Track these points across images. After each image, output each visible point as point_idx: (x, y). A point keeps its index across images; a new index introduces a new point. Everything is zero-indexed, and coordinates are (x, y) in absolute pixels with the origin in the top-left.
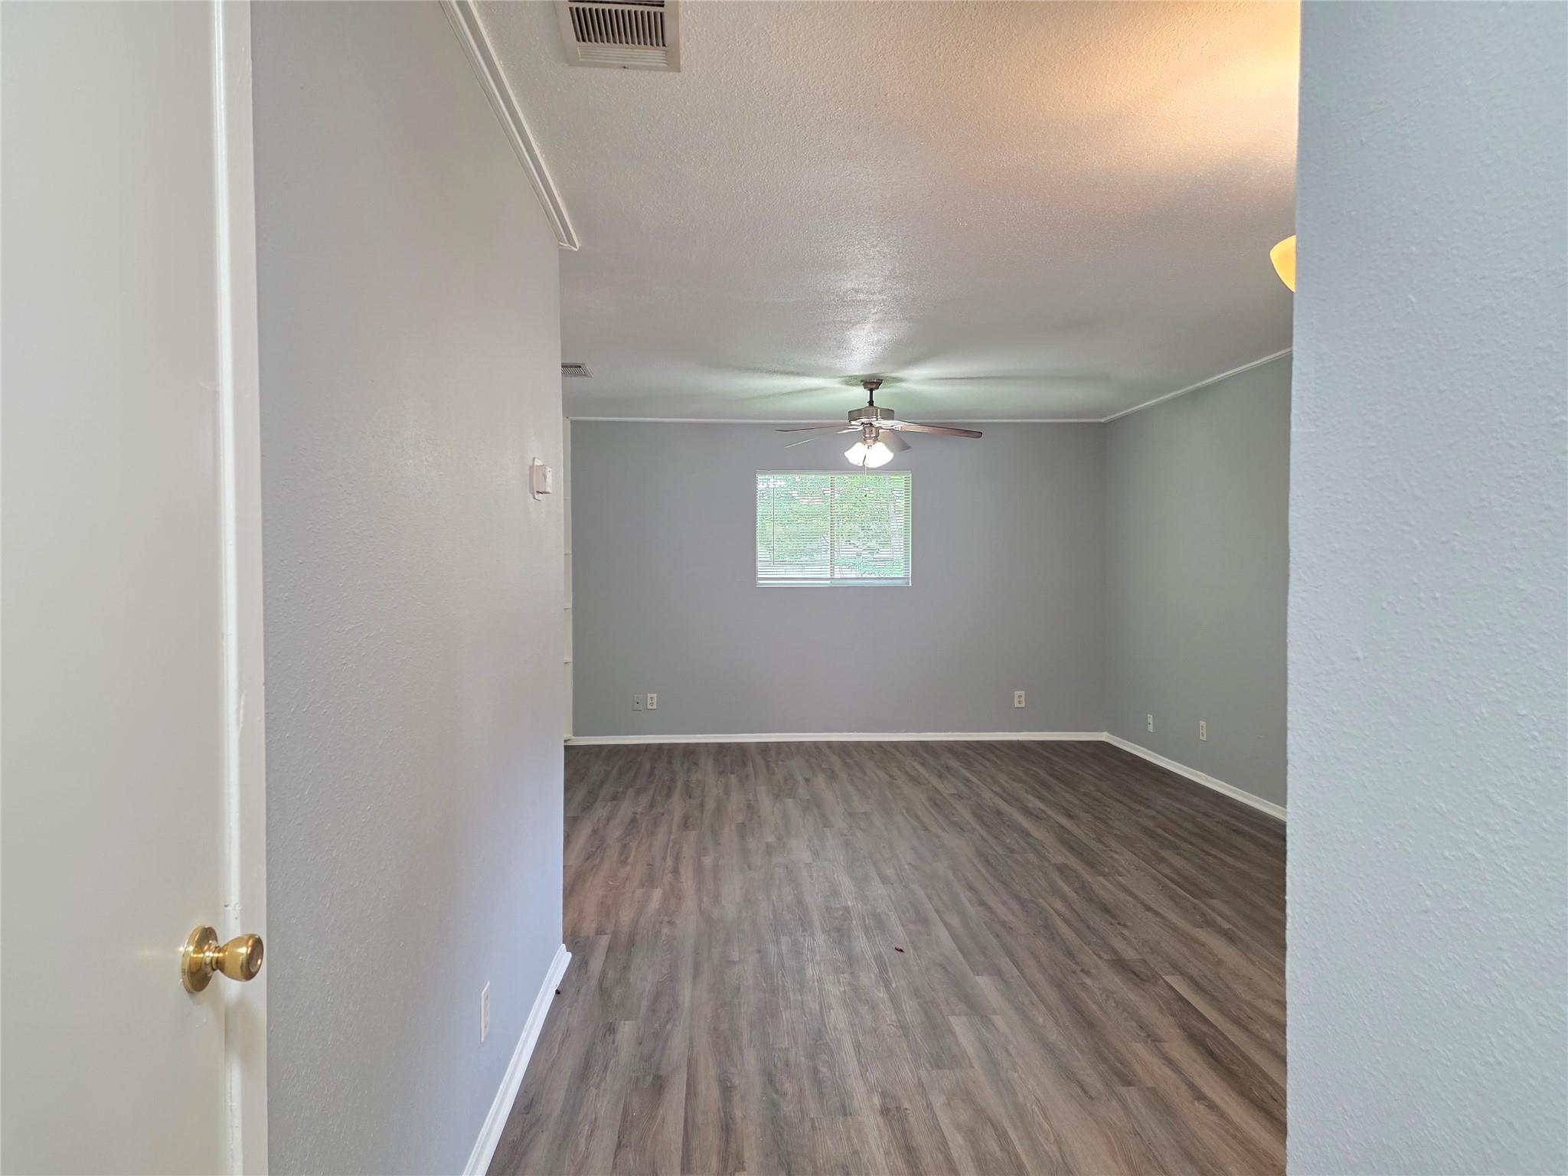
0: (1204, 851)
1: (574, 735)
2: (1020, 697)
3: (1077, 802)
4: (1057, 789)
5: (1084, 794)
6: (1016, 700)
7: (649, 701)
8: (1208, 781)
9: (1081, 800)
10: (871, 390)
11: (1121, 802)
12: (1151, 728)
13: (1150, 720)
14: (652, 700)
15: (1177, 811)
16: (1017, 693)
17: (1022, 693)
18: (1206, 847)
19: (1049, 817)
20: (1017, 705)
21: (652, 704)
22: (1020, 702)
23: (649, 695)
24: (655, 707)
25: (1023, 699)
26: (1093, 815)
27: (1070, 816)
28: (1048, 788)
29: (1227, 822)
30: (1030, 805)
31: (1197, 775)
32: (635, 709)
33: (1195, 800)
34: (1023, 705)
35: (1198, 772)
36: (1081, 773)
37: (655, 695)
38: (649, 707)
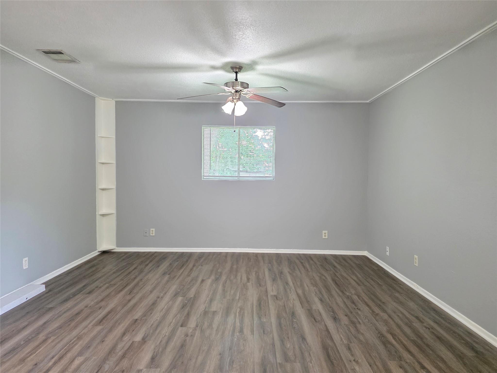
0: (420, 363)
1: (117, 247)
2: (325, 233)
3: (342, 305)
4: (334, 293)
5: (348, 297)
6: (323, 235)
7: (151, 232)
8: (418, 288)
9: (345, 303)
10: (236, 73)
11: (368, 306)
12: (388, 253)
13: (388, 249)
14: (153, 232)
15: (400, 315)
16: (324, 232)
17: (326, 232)
18: (420, 357)
19: (322, 320)
20: (324, 237)
21: (152, 233)
22: (325, 236)
23: (151, 229)
24: (154, 235)
25: (327, 235)
26: (349, 318)
27: (335, 319)
28: (328, 290)
29: (433, 328)
30: (314, 307)
31: (412, 284)
32: (145, 235)
33: (411, 304)
34: (327, 237)
35: (412, 282)
36: (349, 278)
37: (154, 229)
38: (151, 235)
